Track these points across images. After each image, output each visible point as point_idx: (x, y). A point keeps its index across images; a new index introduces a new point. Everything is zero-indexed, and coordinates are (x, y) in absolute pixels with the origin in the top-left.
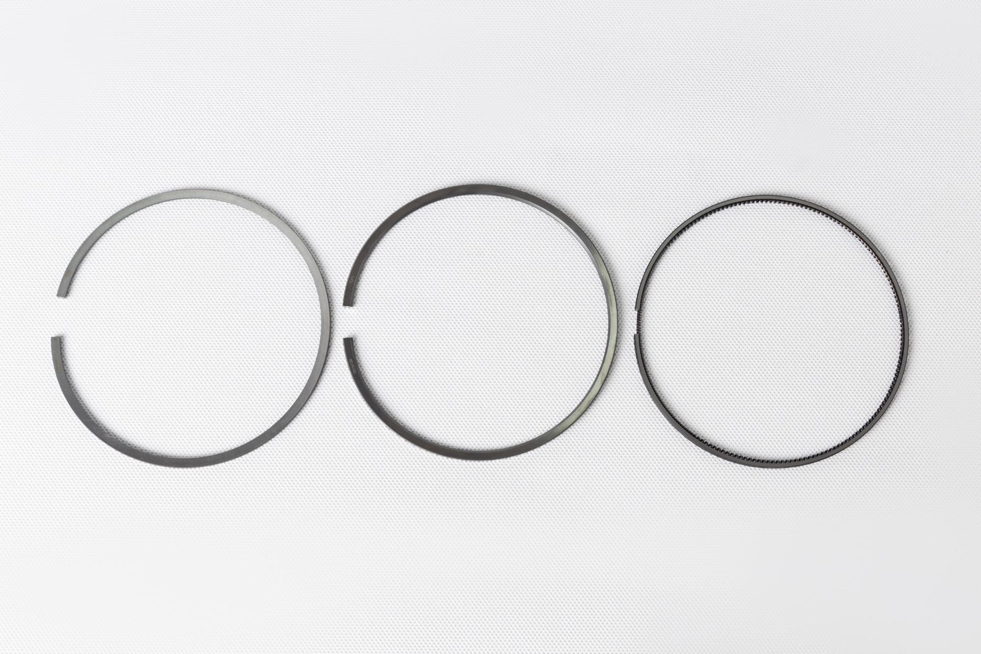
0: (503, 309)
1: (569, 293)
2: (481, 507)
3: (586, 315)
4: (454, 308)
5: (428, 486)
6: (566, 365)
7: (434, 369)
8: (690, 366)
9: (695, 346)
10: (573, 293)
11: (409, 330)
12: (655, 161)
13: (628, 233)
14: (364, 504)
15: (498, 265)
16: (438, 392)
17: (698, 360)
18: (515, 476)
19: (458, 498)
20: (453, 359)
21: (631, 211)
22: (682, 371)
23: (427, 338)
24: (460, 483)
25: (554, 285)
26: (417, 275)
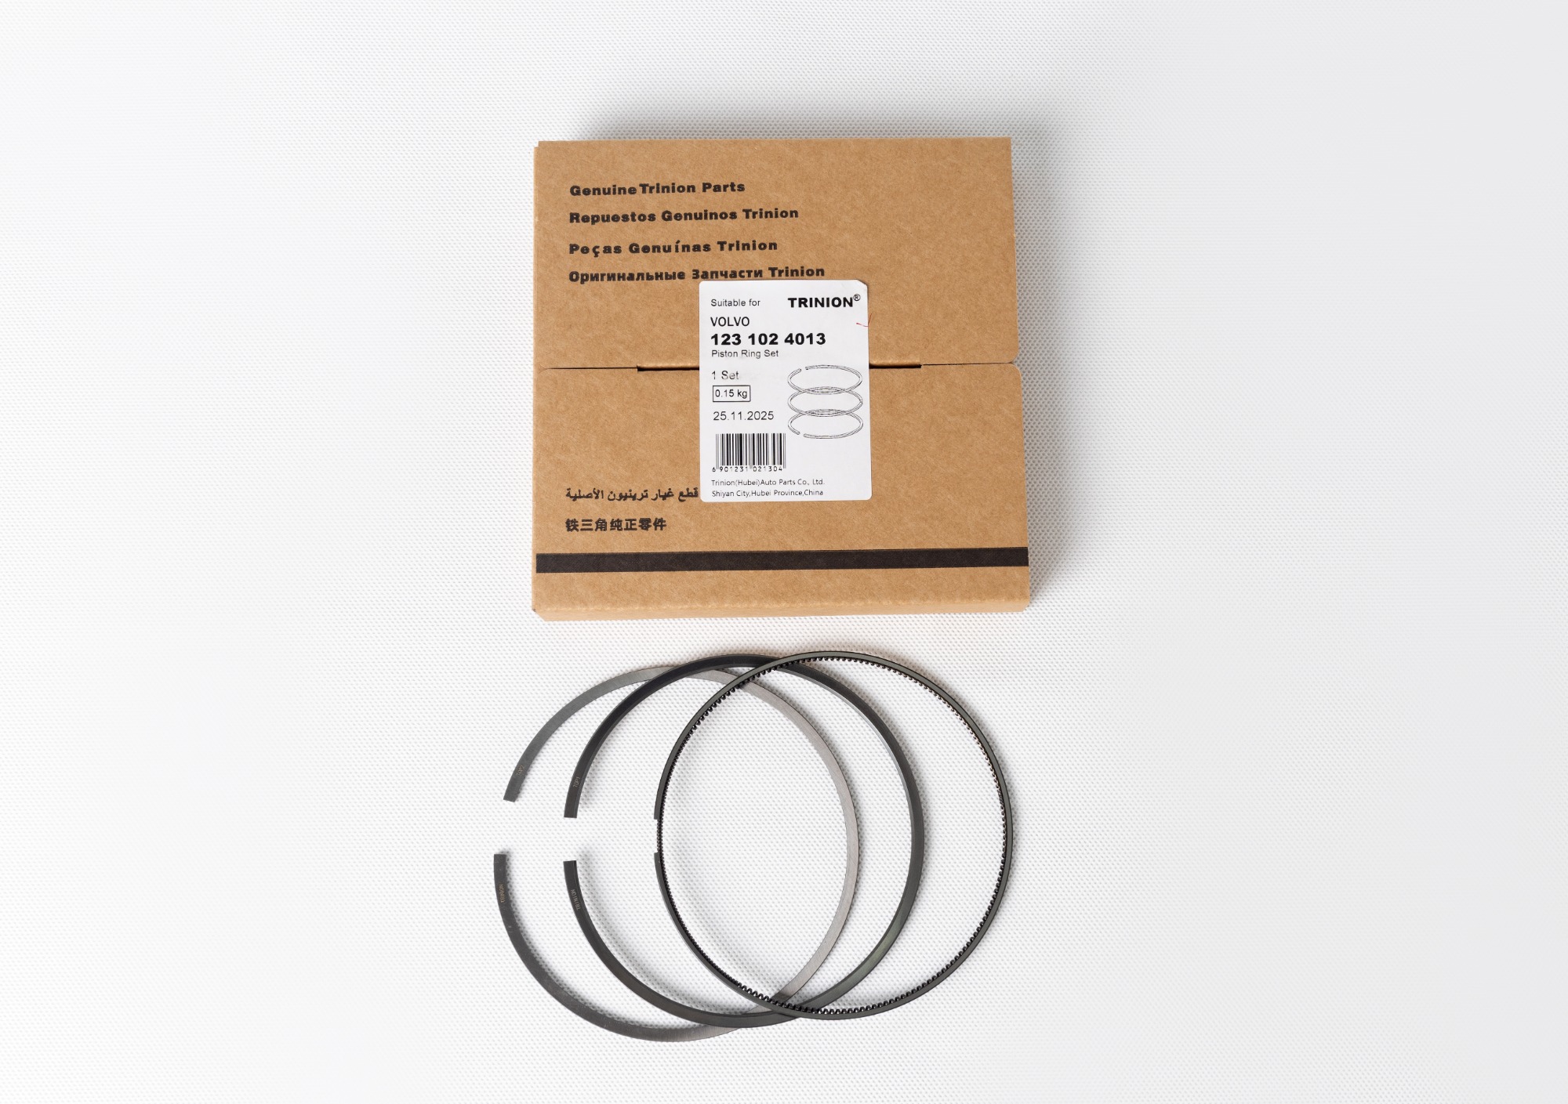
0: (880, 817)
1: (965, 794)
2: (857, 1084)
3: (987, 823)
4: (816, 818)
5: (787, 1058)
6: (964, 891)
7: (792, 901)
8: (1124, 889)
9: (1130, 863)
10: (970, 794)
11: (758, 848)
12: (1074, 615)
13: (1041, 712)
14: (704, 1085)
15: (873, 758)
16: (798, 931)
17: (1135, 881)
18: (900, 1042)
19: (826, 1073)
20: (816, 887)
21: (1045, 682)
22: (1114, 897)
23: (783, 859)
24: (828, 1054)
25: (945, 783)
26: (767, 774)
